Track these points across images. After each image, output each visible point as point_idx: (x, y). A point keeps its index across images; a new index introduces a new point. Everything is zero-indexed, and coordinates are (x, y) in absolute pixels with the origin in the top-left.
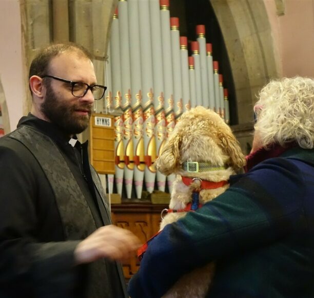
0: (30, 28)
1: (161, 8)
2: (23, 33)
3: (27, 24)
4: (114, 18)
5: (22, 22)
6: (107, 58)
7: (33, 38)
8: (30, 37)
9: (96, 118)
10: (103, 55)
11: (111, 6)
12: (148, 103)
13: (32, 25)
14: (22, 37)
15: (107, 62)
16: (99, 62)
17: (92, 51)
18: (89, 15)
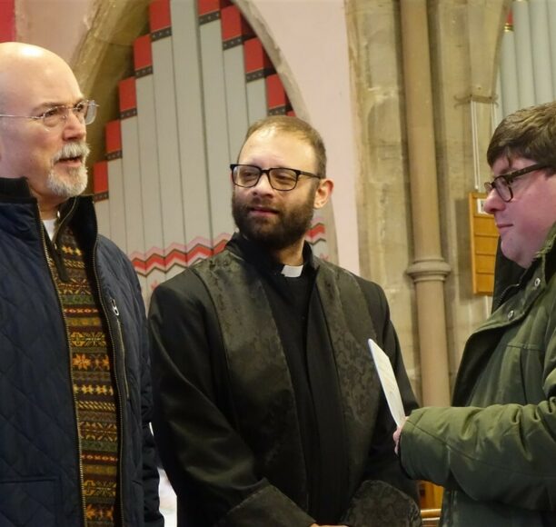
2: (352, 62)
3: (358, 46)
4: (507, 31)
5: (349, 42)
6: (497, 98)
7: (368, 70)
8: (364, 68)
9: (479, 201)
10: (489, 93)
11: (499, 10)
13: (367, 47)
14: (350, 68)
15: (495, 106)
16: (482, 106)
17: (470, 87)
18: (462, 27)
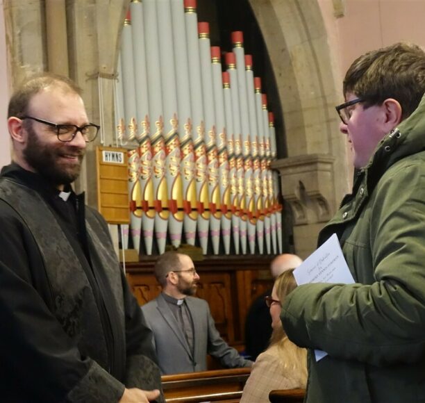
0: (17, 38)
1: (186, 10)
2: (9, 46)
3: (13, 34)
4: (126, 25)
5: (6, 30)
6: (118, 75)
7: (21, 51)
8: (17, 50)
9: (104, 153)
10: (111, 72)
11: (120, 9)
12: (171, 132)
13: (20, 35)
14: (7, 50)
15: (116, 81)
16: (106, 81)
17: (97, 67)
18: (92, 21)
